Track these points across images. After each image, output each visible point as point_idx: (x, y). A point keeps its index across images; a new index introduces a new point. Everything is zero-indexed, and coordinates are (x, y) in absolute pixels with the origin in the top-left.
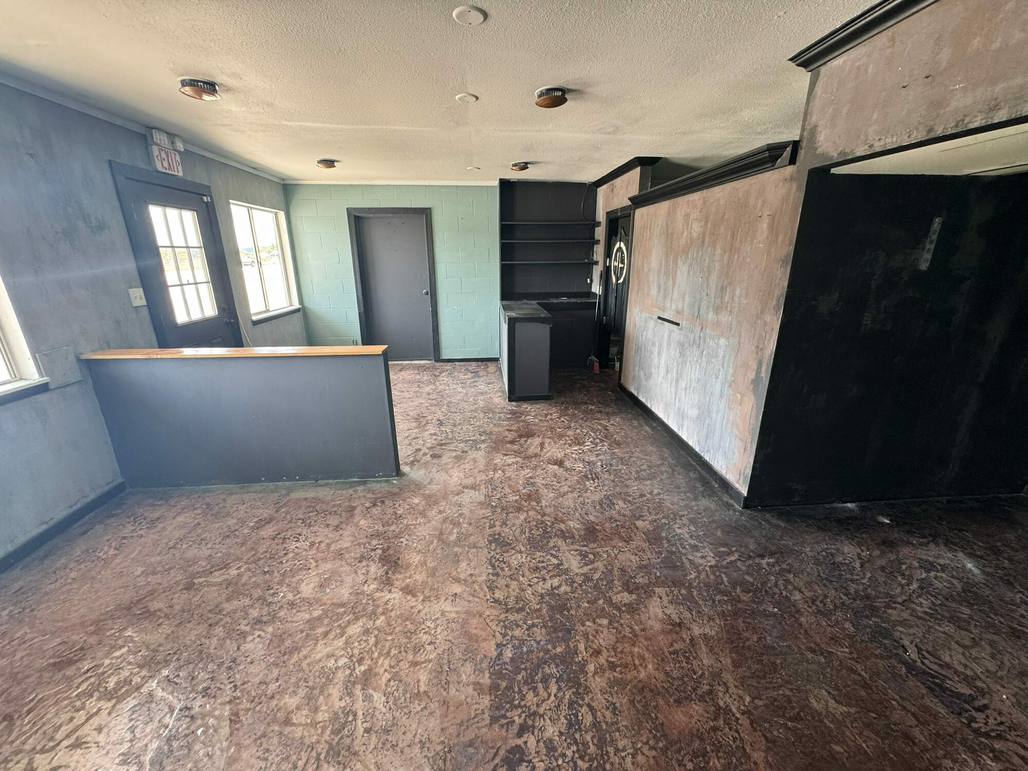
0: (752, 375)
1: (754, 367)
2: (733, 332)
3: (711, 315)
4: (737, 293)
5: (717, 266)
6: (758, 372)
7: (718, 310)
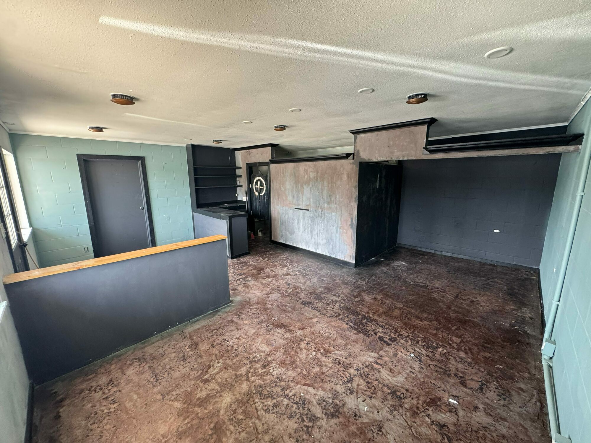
0: (350, 223)
1: (350, 220)
2: (338, 210)
3: (326, 205)
4: (338, 197)
5: (326, 188)
6: (352, 221)
7: (329, 203)
